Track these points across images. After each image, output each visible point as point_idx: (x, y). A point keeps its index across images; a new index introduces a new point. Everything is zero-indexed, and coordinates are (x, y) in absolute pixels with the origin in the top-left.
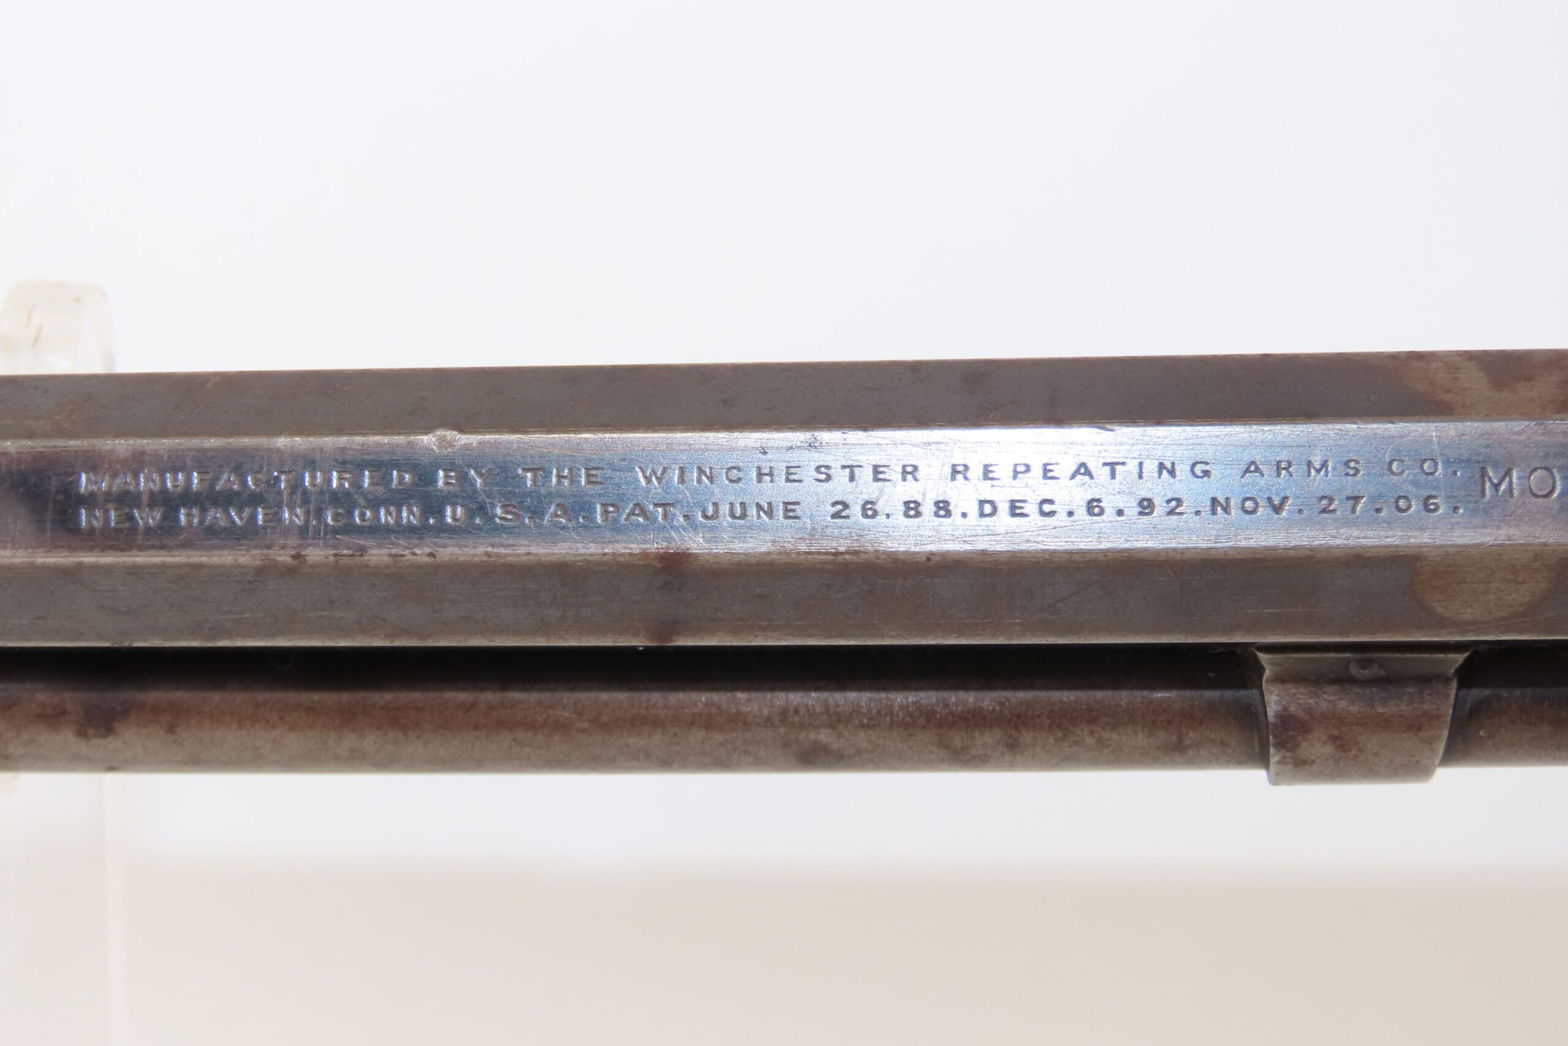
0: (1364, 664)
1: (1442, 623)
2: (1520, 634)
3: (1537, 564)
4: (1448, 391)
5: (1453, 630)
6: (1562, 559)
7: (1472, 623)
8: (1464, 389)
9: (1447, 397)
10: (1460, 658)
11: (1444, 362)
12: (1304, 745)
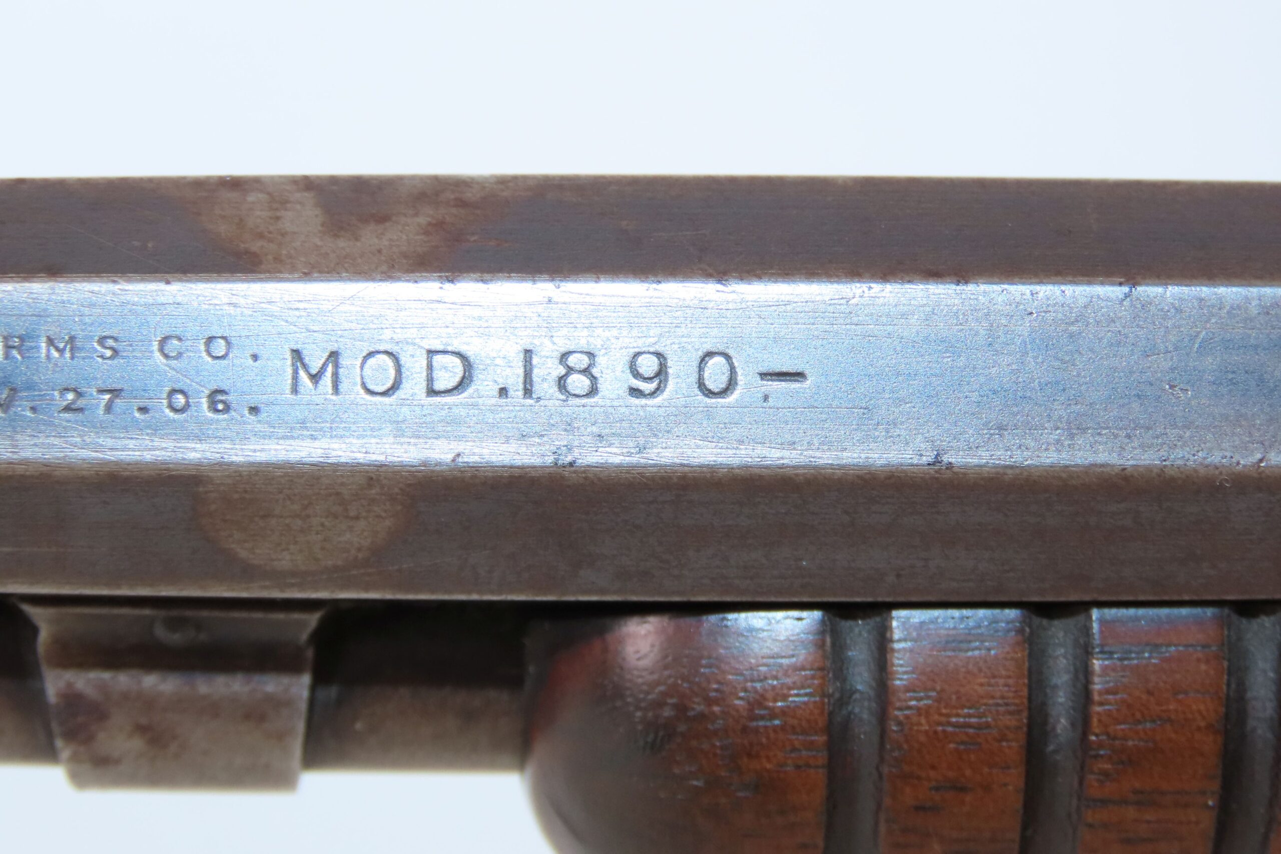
0: (173, 624)
1: (248, 572)
2: (367, 589)
3: (373, 491)
4: (261, 236)
5: (267, 583)
6: (410, 485)
7: (293, 574)
8: (283, 235)
9: (256, 246)
10: (313, 619)
11: (269, 194)
12: (101, 736)
